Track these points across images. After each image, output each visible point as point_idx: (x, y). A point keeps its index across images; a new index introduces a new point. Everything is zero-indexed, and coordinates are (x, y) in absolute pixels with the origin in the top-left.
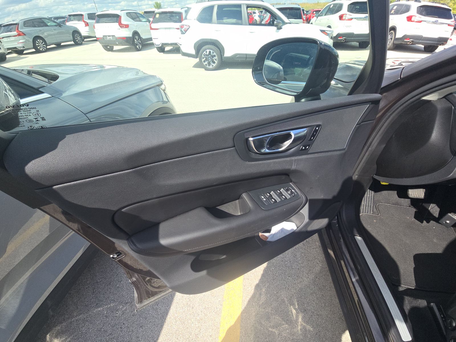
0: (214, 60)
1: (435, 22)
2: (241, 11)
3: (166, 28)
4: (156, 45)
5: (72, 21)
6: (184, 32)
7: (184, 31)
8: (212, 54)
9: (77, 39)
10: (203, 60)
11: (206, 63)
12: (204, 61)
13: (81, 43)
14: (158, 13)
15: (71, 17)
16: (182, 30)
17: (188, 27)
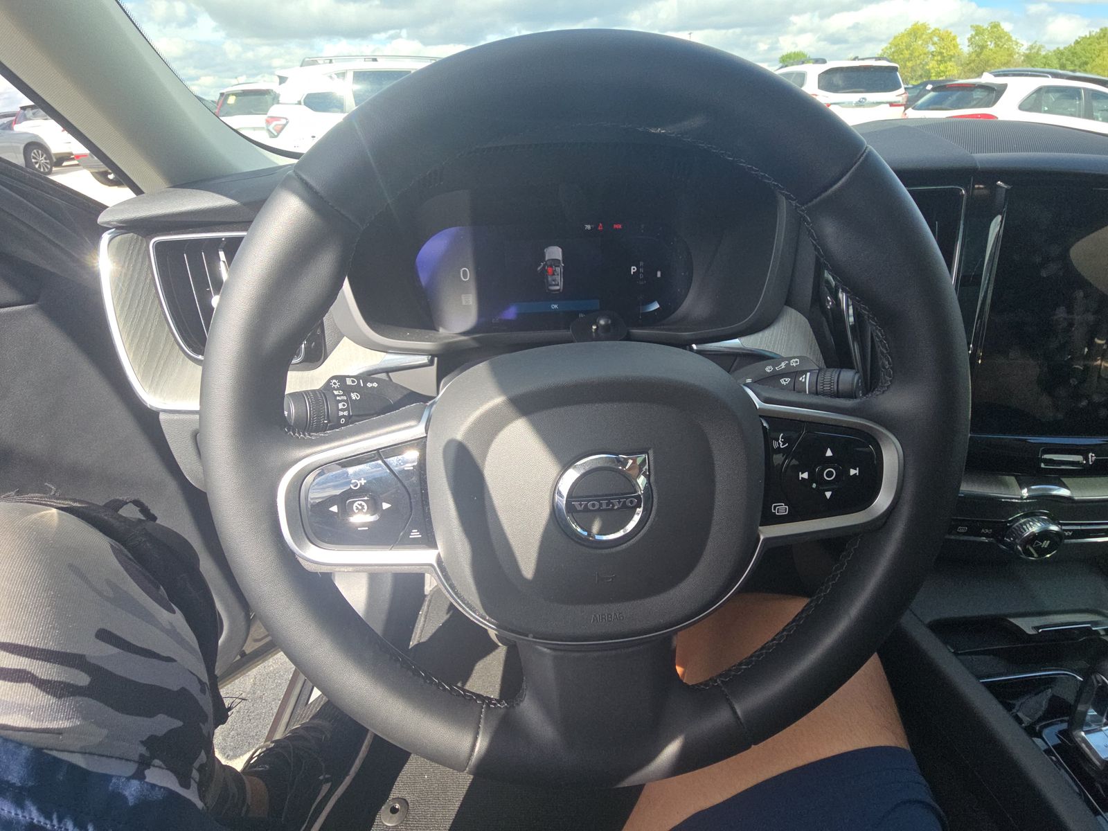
1: (860, 104)
5: (30, 119)
6: (276, 134)
7: (275, 130)
9: (36, 163)
13: (46, 170)
14: (233, 94)
15: (26, 112)
16: (271, 128)
17: (283, 122)
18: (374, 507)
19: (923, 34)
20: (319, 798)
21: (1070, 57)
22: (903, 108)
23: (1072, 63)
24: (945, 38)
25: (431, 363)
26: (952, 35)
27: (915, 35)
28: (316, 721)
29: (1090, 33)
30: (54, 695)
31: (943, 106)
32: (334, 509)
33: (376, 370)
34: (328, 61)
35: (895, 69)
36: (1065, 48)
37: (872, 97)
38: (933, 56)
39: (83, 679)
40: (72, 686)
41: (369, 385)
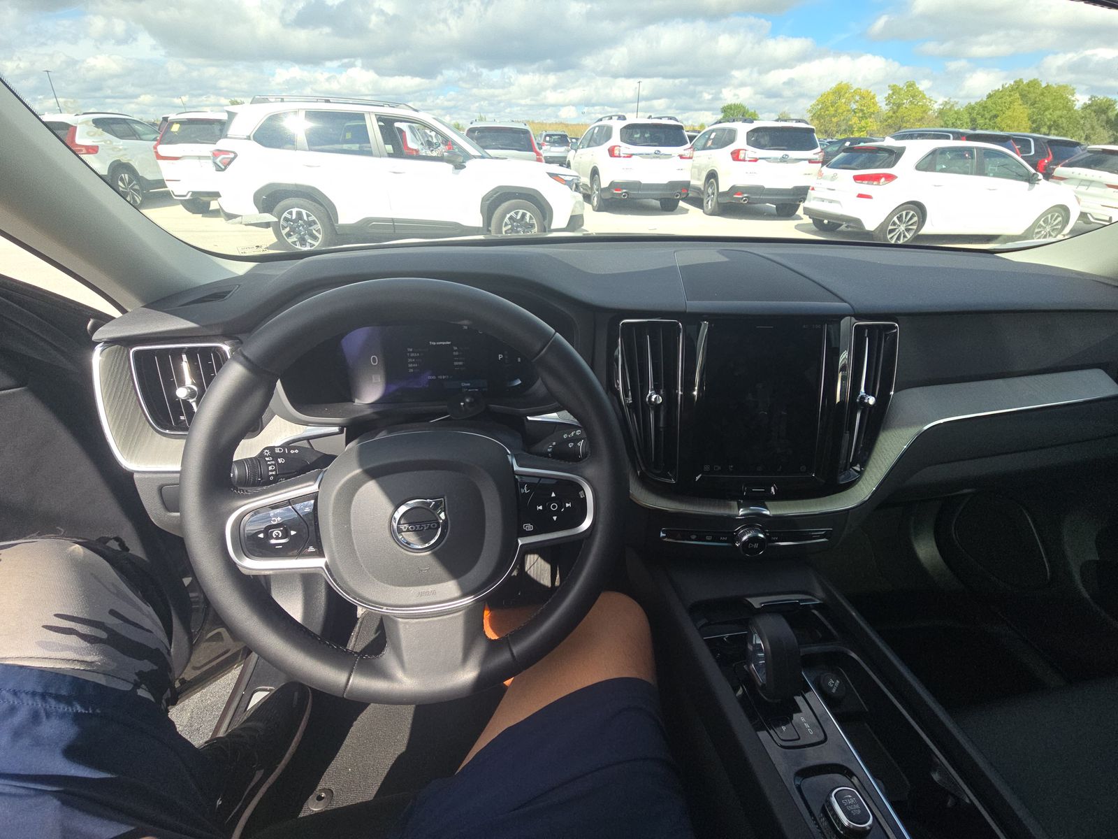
0: (314, 232)
1: (784, 160)
2: (365, 127)
3: (200, 158)
4: (176, 196)
6: (223, 167)
7: (223, 164)
8: (305, 218)
10: (284, 232)
11: (294, 239)
12: (289, 235)
14: (177, 123)
16: (218, 161)
17: (232, 156)
18: (286, 534)
19: (846, 93)
20: (253, 784)
21: (981, 111)
22: (820, 165)
23: (982, 117)
24: (865, 97)
25: (341, 432)
26: (872, 94)
27: (839, 94)
28: (250, 724)
29: (1003, 86)
30: (89, 642)
31: (852, 166)
32: (261, 536)
33: (299, 438)
34: (280, 100)
35: (812, 131)
36: (976, 103)
37: (793, 154)
38: (855, 112)
39: (104, 635)
40: (98, 638)
41: (292, 452)
